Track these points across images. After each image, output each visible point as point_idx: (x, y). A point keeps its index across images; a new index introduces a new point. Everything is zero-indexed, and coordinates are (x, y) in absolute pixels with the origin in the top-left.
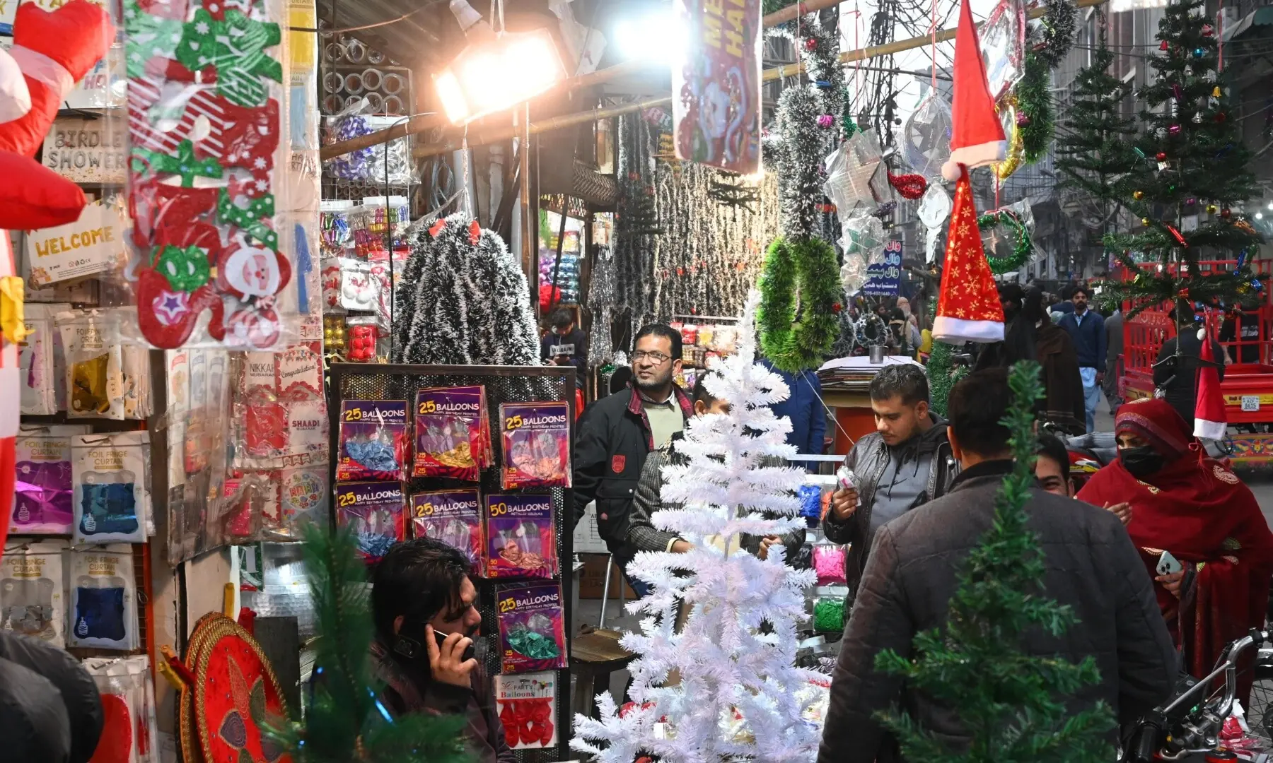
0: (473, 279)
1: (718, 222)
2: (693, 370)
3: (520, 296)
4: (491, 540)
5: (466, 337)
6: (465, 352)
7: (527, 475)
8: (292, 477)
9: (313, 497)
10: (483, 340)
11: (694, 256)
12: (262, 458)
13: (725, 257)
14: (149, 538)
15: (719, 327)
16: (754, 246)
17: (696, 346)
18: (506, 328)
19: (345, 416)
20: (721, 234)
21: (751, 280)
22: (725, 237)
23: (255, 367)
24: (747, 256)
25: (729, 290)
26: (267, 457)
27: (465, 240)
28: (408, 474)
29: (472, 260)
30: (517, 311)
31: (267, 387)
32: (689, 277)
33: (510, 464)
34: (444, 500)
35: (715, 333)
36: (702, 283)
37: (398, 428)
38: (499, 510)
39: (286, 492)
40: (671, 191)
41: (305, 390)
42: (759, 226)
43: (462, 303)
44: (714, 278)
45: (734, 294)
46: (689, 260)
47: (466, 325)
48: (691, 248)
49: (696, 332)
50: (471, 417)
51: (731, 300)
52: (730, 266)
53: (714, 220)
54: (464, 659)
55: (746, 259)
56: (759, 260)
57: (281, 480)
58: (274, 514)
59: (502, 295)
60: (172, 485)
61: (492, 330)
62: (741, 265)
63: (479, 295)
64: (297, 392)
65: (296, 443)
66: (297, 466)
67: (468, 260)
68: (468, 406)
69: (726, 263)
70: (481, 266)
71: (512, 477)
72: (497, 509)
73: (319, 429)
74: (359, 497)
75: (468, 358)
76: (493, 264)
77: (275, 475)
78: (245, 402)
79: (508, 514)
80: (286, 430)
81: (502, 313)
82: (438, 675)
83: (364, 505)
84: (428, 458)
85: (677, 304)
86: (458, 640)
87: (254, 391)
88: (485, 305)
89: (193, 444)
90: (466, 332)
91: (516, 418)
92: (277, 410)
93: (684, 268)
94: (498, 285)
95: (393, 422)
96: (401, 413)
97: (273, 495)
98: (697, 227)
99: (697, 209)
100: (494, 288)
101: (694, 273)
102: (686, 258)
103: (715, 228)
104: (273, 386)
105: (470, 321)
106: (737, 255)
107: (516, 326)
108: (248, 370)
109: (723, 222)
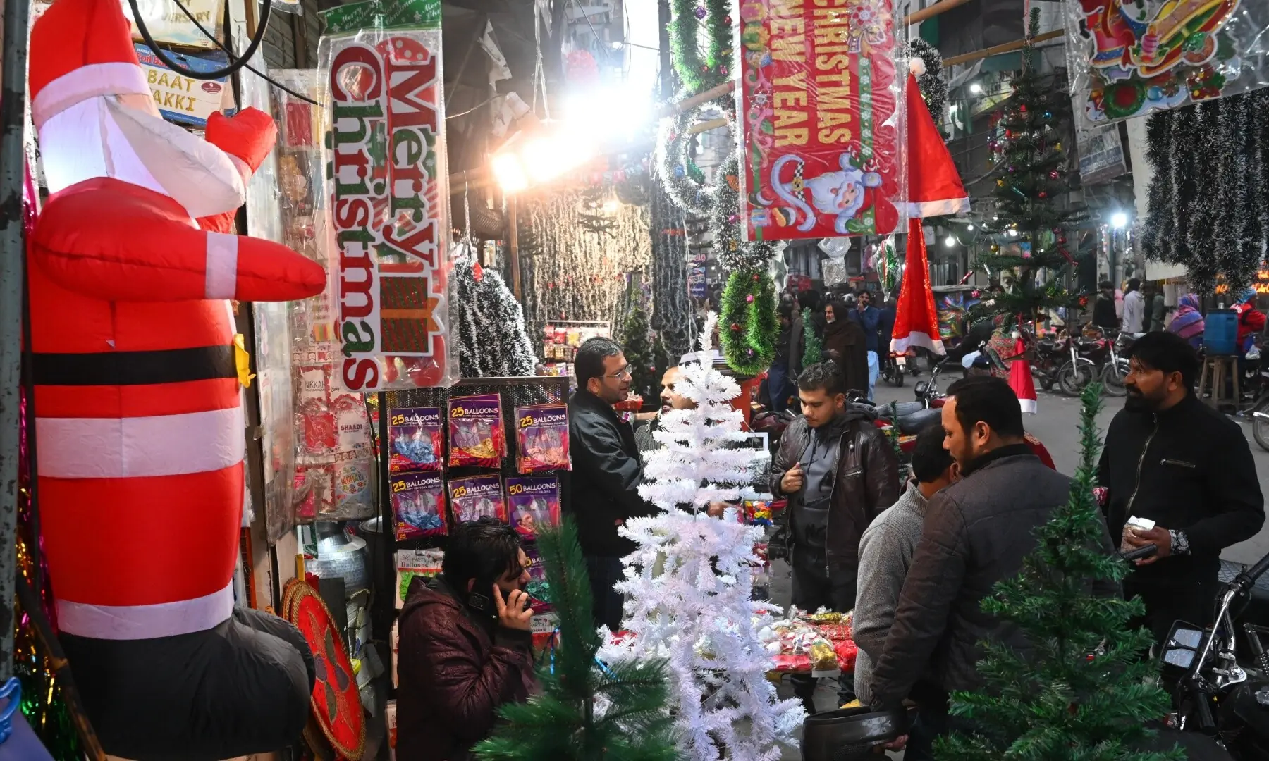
0: (481, 308)
1: (580, 244)
2: (564, 364)
3: (518, 322)
4: (511, 514)
5: (478, 355)
6: (477, 367)
7: (539, 462)
8: (342, 469)
9: (360, 485)
10: (489, 357)
11: (561, 273)
12: (318, 455)
13: (586, 271)
14: (251, 523)
15: (584, 329)
16: (609, 263)
17: (565, 344)
18: (509, 347)
19: (392, 421)
20: (582, 254)
21: (607, 291)
22: (586, 257)
23: (310, 384)
24: (604, 271)
25: (590, 299)
26: (322, 454)
27: (471, 278)
28: (445, 465)
29: (479, 294)
30: (517, 333)
31: (320, 399)
32: (558, 290)
33: (525, 454)
34: (476, 484)
35: (580, 334)
36: (568, 294)
37: (434, 429)
38: (516, 490)
39: (338, 482)
40: (541, 221)
41: (350, 401)
42: (612, 246)
43: (473, 329)
44: (578, 291)
45: (594, 302)
46: (558, 276)
47: (476, 346)
48: (559, 266)
49: (565, 333)
50: (492, 418)
51: (592, 307)
52: (590, 279)
53: (577, 243)
54: (524, 610)
55: (603, 274)
56: (613, 274)
57: (334, 472)
58: (329, 500)
59: (505, 321)
60: (267, 481)
61: (498, 349)
62: (599, 279)
63: (485, 322)
64: (344, 403)
65: (345, 442)
66: (346, 460)
67: (475, 294)
68: (490, 410)
69: (588, 278)
70: (486, 299)
71: (528, 464)
72: (515, 489)
73: (362, 431)
74: (408, 484)
75: (480, 372)
76: (497, 297)
77: (329, 468)
78: (304, 412)
79: (524, 493)
80: (336, 433)
81: (506, 335)
82: (507, 622)
83: (412, 490)
84: (461, 452)
85: (549, 312)
86: (519, 595)
87: (310, 402)
88: (491, 329)
89: (278, 449)
90: (476, 351)
91: (528, 418)
92: (329, 418)
93: (554, 283)
94: (501, 313)
95: (430, 425)
96: (436, 417)
97: (328, 484)
98: (563, 249)
99: (562, 235)
100: (498, 316)
101: (562, 287)
102: (555, 274)
103: (578, 250)
104: (324, 399)
105: (479, 342)
106: (595, 271)
107: (517, 346)
108: (303, 386)
109: (583, 244)
